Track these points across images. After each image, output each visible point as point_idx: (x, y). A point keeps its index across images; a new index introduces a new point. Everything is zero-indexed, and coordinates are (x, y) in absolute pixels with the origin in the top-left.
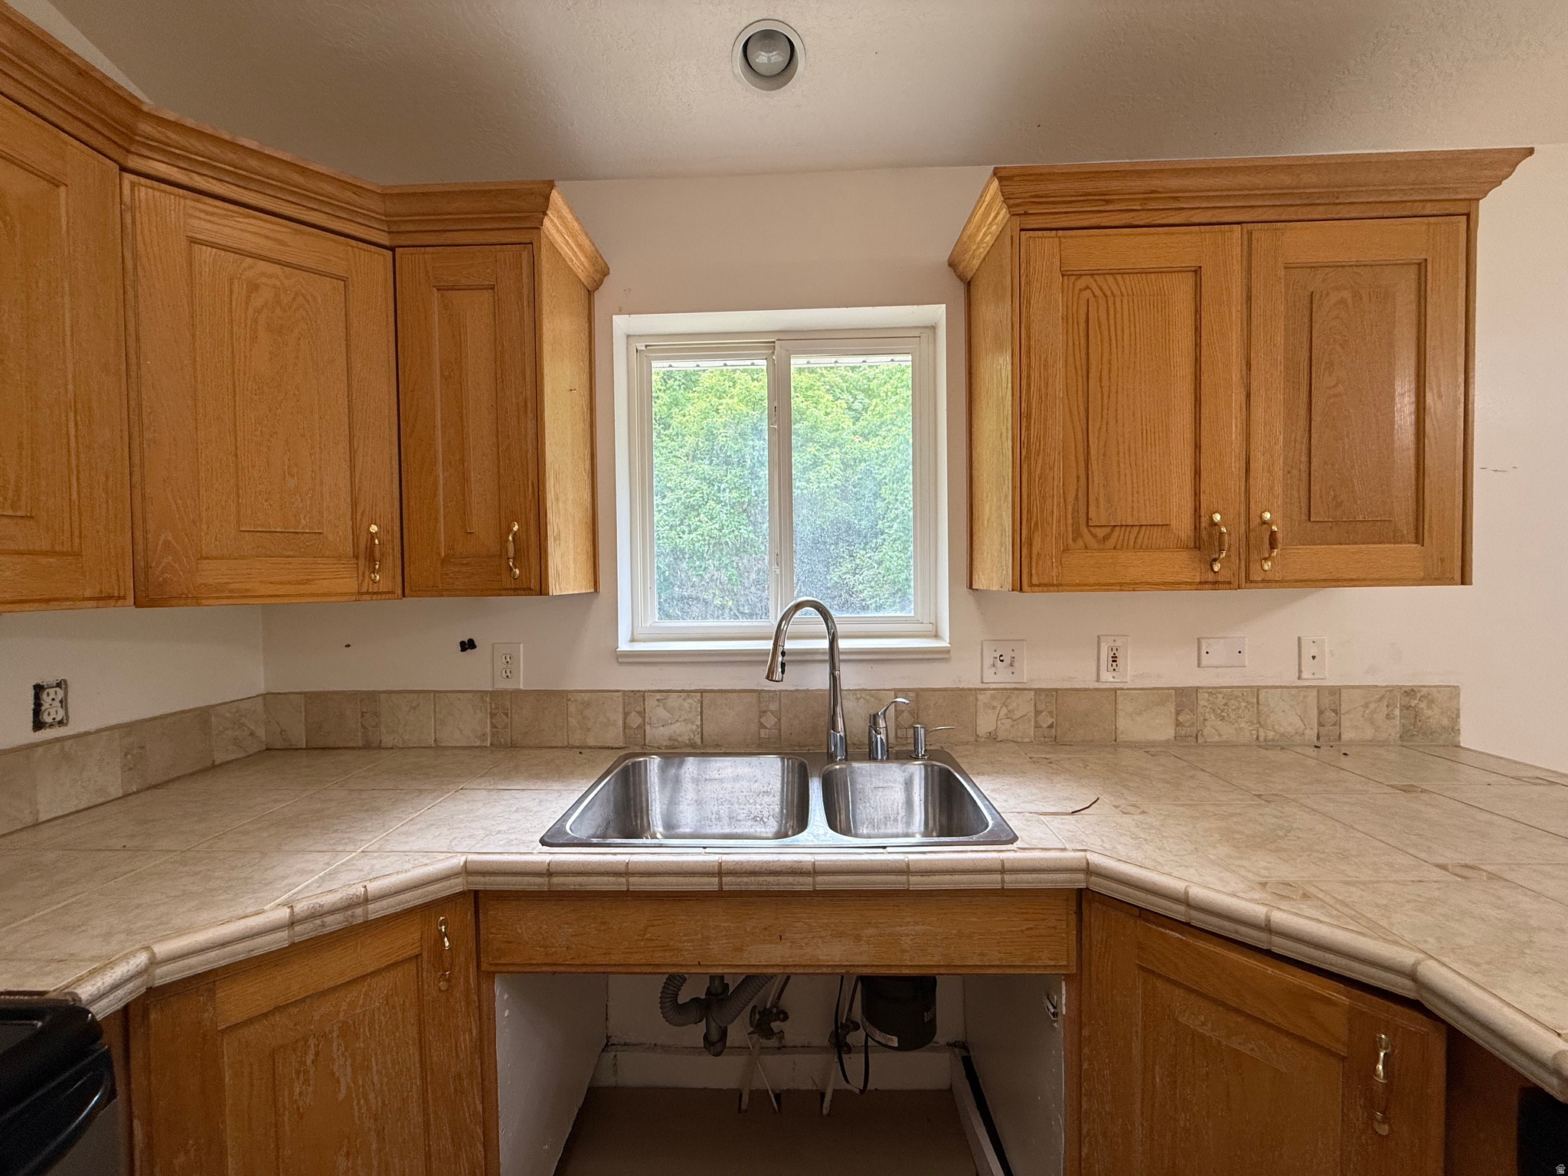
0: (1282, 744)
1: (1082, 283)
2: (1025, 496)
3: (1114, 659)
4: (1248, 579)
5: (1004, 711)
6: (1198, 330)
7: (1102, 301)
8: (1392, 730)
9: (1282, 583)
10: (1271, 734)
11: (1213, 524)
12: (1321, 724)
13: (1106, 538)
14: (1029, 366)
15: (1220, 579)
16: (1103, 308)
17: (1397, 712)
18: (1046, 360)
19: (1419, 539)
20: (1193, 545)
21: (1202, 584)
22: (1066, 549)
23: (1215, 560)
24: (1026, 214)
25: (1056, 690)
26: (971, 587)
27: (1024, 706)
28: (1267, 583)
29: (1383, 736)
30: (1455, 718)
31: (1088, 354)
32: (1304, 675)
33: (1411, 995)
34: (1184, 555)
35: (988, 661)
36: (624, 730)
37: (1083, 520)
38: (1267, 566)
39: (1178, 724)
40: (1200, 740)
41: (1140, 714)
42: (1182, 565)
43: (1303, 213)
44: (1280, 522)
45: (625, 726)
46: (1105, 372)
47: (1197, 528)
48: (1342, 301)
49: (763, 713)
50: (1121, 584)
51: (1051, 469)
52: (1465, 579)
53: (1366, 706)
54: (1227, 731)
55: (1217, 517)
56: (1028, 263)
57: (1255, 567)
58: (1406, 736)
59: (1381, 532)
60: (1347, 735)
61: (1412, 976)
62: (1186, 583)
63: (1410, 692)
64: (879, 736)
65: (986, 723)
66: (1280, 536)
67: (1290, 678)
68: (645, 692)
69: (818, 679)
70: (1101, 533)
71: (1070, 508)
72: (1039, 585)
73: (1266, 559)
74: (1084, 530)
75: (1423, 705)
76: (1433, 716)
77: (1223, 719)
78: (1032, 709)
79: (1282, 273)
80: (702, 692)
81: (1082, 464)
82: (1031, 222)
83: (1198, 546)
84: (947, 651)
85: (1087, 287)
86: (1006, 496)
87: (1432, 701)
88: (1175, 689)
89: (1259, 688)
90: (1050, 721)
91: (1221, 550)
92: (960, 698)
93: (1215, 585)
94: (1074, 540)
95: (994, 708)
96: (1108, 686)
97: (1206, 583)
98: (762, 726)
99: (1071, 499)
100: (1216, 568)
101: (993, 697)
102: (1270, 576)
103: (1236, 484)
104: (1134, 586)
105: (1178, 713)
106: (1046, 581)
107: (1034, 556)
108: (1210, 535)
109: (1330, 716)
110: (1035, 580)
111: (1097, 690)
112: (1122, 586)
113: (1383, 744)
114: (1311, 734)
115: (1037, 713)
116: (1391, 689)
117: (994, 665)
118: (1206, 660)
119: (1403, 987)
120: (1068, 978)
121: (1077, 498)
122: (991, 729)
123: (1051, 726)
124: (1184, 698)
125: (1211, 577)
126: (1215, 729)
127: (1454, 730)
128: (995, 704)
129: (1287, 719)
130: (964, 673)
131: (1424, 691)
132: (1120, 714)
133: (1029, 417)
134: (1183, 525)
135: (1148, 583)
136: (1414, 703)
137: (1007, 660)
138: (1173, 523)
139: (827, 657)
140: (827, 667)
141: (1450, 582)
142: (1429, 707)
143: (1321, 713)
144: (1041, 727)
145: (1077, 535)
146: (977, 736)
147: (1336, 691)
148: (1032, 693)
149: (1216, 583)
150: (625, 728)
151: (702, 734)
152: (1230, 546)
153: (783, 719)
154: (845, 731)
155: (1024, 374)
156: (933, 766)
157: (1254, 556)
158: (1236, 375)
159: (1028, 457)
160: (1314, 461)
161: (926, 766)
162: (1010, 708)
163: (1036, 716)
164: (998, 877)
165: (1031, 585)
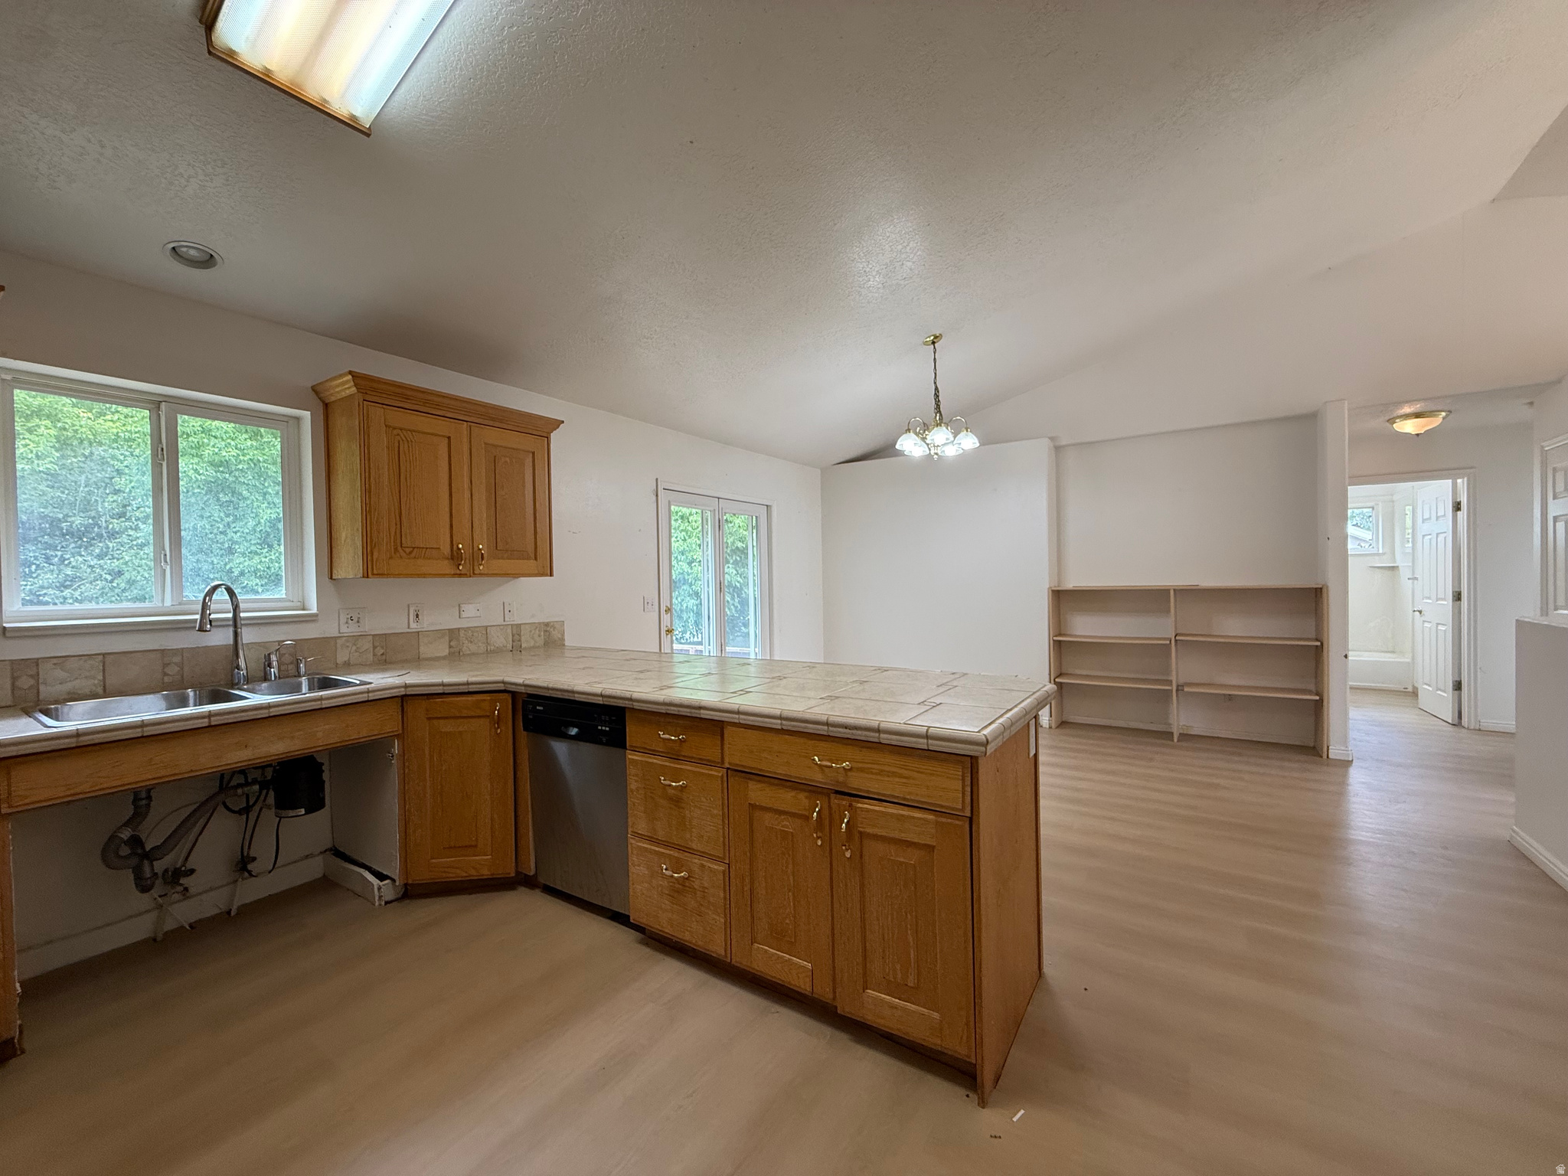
0: (498, 651)
1: (395, 432)
2: (369, 533)
3: (417, 616)
4: (474, 574)
5: (354, 648)
6: (450, 465)
7: (406, 442)
8: (540, 641)
9: (487, 575)
10: (492, 648)
11: (459, 549)
12: (513, 641)
13: (410, 553)
14: (369, 468)
15: (462, 573)
16: (406, 446)
17: (542, 633)
18: (378, 466)
19: (536, 559)
20: (450, 557)
21: (454, 575)
22: (391, 558)
23: (460, 564)
24: (366, 393)
25: (385, 634)
26: (331, 578)
27: (366, 645)
28: (481, 575)
29: (537, 645)
30: (563, 635)
31: (399, 466)
32: (506, 619)
33: (503, 688)
34: (446, 562)
35: (343, 620)
36: (13, 692)
37: (399, 544)
38: (481, 568)
39: (450, 647)
40: (461, 654)
41: (431, 643)
42: (446, 566)
43: (491, 423)
44: (486, 550)
45: (14, 687)
46: (408, 476)
47: (452, 550)
48: (506, 462)
49: (165, 665)
50: (418, 575)
51: (382, 518)
52: (551, 575)
53: (531, 631)
54: (473, 648)
55: (461, 546)
56: (368, 417)
57: (476, 568)
58: (546, 644)
59: (522, 556)
60: (523, 646)
61: (503, 682)
62: (447, 574)
63: (547, 624)
64: (272, 670)
65: (342, 657)
66: (485, 556)
67: (500, 621)
68: (38, 659)
69: (221, 638)
70: (408, 550)
71: (392, 537)
72: (377, 575)
73: (481, 565)
74: (399, 548)
75: (552, 630)
76: (556, 634)
77: (471, 642)
78: (371, 645)
79: (483, 445)
80: (104, 655)
81: (398, 518)
82: (368, 398)
83: (452, 559)
84: (315, 615)
85: (398, 435)
86: (358, 530)
87: (555, 628)
88: (449, 630)
89: (487, 627)
90: (382, 651)
91: (461, 561)
92: (325, 644)
93: (460, 575)
94: (395, 553)
95: (348, 646)
96: (414, 630)
97: (456, 574)
98: (165, 674)
99: (393, 534)
100: (461, 568)
101: (347, 641)
102: (482, 572)
103: (467, 532)
104: (424, 575)
105: (450, 642)
106: (380, 572)
107: (375, 560)
108: (457, 553)
109: (517, 637)
110: (375, 572)
111: (408, 633)
112: (419, 576)
113: (538, 647)
114: (509, 647)
115: (375, 647)
116: (540, 623)
117: (347, 623)
118: (464, 615)
119: (501, 687)
120: (397, 736)
121: (396, 532)
122: (346, 659)
123: (382, 654)
124: (453, 634)
125: (458, 572)
126: (468, 647)
127: (563, 639)
128: (348, 644)
129: (500, 640)
130: (328, 628)
131: (552, 624)
132: (421, 644)
133: (370, 492)
134: (446, 550)
135: (430, 574)
136: (548, 629)
137: (356, 620)
138: (441, 548)
139: (231, 623)
140: (231, 630)
141: (546, 575)
142: (554, 630)
143: (513, 636)
144: (376, 655)
145: (396, 550)
146: (337, 664)
147: (519, 626)
148: (371, 637)
149: (460, 574)
150: (13, 690)
151: (104, 687)
152: (465, 559)
153: (186, 669)
154: (247, 669)
155: (367, 470)
156: (313, 678)
157: (476, 564)
158: (466, 486)
159: (370, 511)
160: (498, 525)
161: (308, 679)
162: (358, 646)
163: (374, 650)
164: (366, 695)
165: (373, 574)
